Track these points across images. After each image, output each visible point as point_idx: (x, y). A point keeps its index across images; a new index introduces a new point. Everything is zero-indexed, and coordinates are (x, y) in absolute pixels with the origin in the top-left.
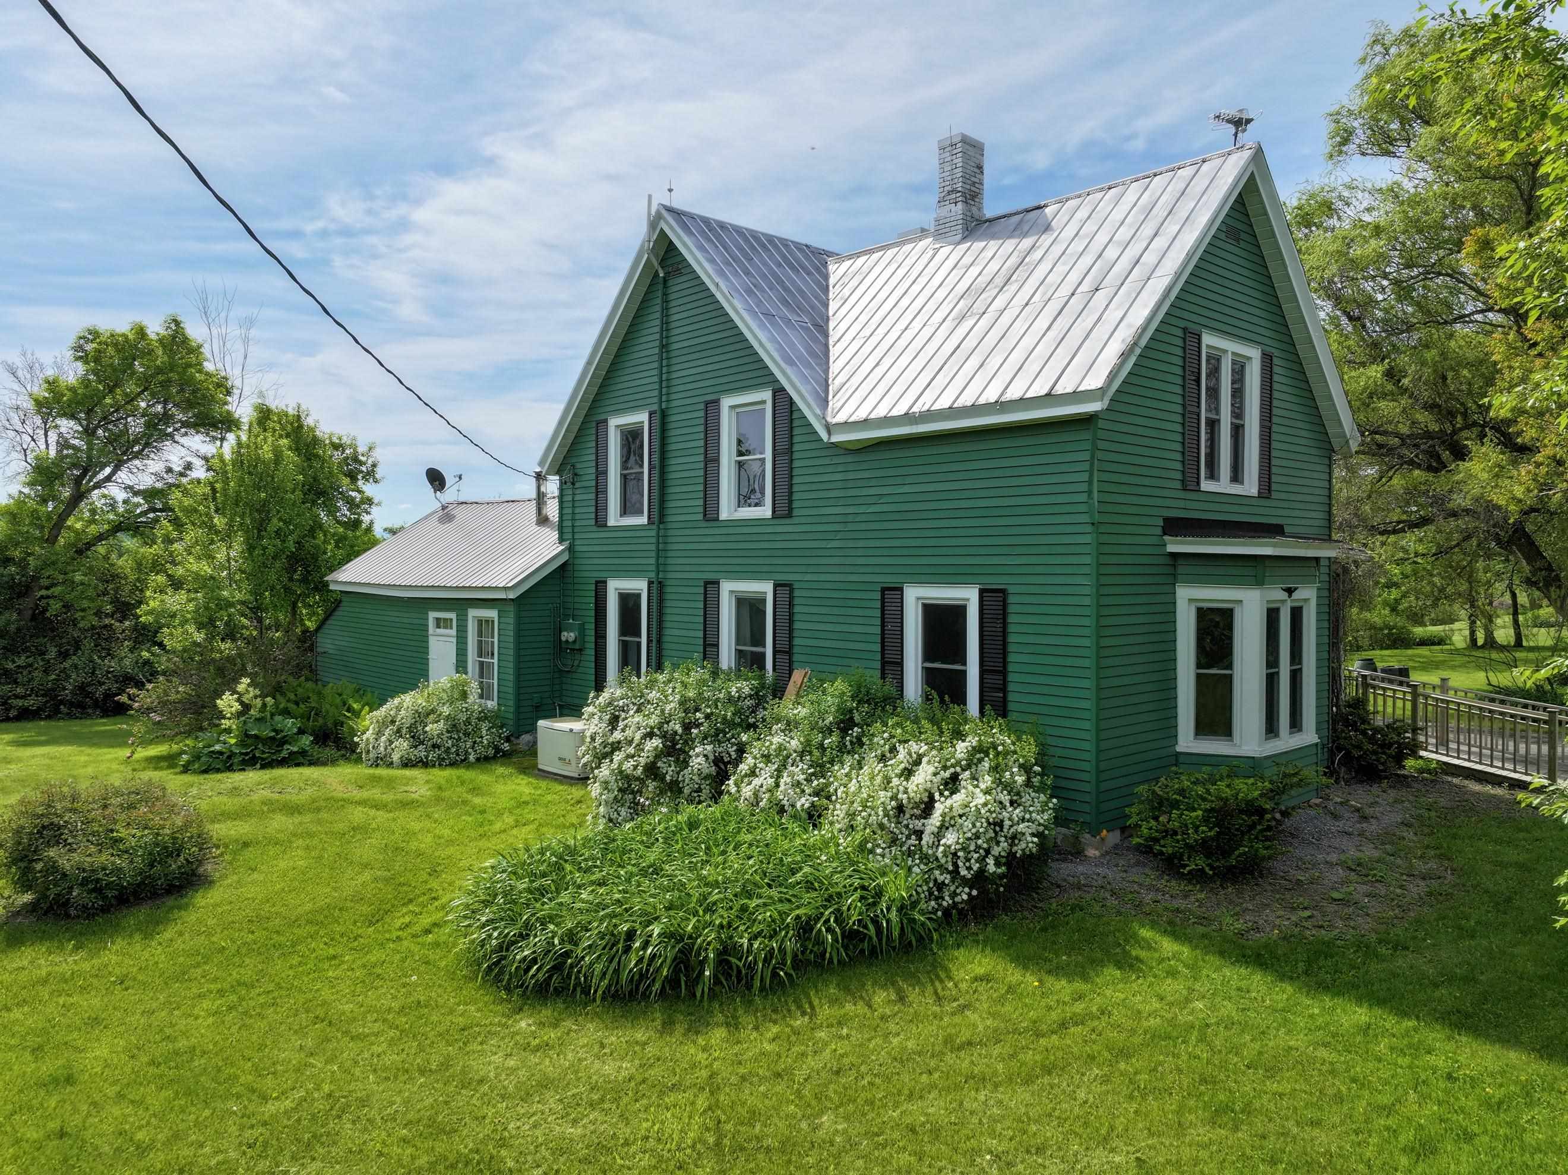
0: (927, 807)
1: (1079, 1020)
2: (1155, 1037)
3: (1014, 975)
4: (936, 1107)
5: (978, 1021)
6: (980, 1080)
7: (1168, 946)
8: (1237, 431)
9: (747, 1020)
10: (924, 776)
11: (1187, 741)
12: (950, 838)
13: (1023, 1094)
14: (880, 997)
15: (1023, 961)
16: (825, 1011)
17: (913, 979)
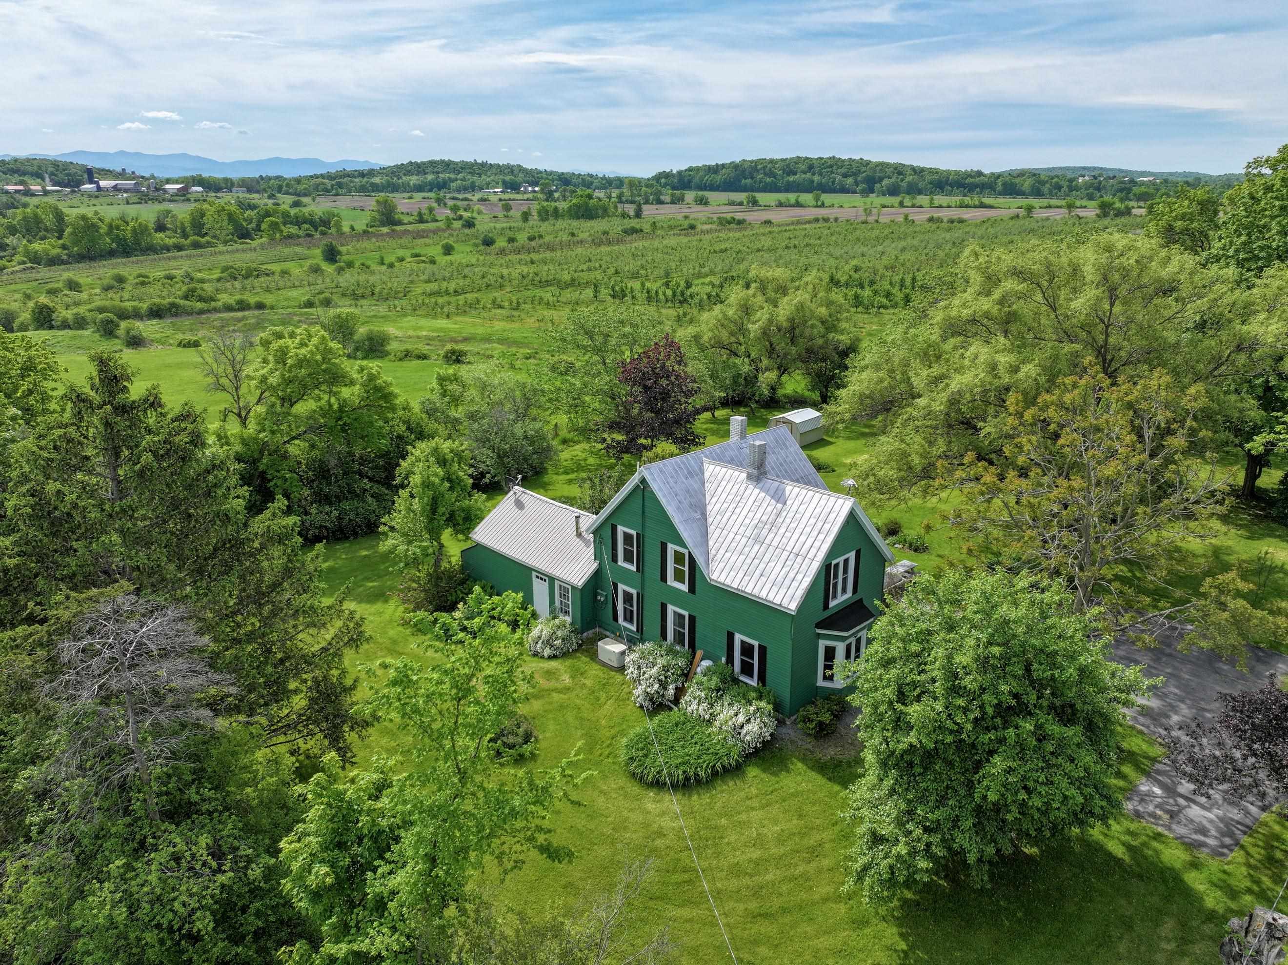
0: (742, 727)
1: (776, 790)
2: (792, 795)
3: (763, 775)
4: (744, 817)
5: (754, 791)
6: (753, 809)
7: (800, 765)
8: (845, 580)
9: (701, 792)
10: (741, 718)
11: (820, 683)
12: (748, 738)
13: (762, 812)
14: (731, 783)
15: (764, 771)
16: (719, 788)
17: (737, 776)
